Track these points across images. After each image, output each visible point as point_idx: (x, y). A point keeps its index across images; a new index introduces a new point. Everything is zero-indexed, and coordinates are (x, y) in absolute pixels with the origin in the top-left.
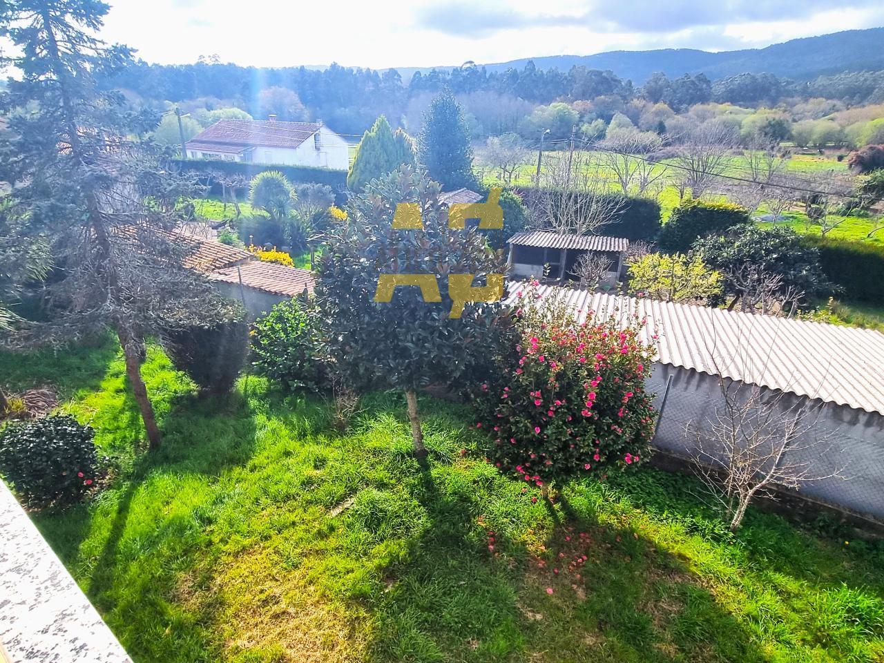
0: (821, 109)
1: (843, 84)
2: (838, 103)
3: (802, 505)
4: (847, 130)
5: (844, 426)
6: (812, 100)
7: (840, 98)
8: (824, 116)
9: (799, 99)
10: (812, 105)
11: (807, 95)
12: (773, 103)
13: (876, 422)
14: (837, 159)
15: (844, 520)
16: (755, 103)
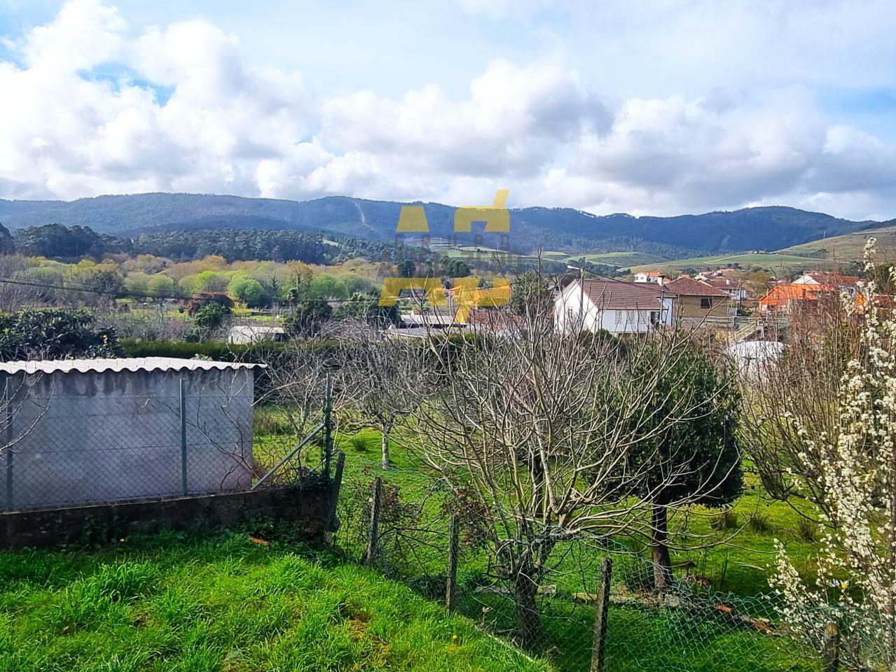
0: (153, 266)
1: (167, 242)
2: (168, 261)
3: (60, 521)
4: (180, 283)
5: (83, 402)
6: (140, 256)
7: (168, 256)
8: (157, 272)
9: (126, 255)
10: (141, 260)
11: (135, 252)
12: (99, 259)
13: (114, 384)
14: (178, 311)
15: (116, 517)
16: (77, 258)
